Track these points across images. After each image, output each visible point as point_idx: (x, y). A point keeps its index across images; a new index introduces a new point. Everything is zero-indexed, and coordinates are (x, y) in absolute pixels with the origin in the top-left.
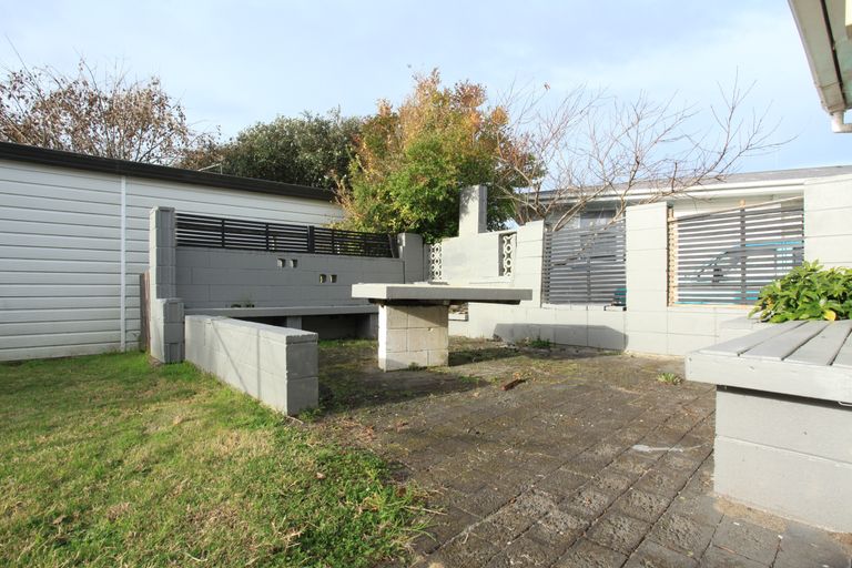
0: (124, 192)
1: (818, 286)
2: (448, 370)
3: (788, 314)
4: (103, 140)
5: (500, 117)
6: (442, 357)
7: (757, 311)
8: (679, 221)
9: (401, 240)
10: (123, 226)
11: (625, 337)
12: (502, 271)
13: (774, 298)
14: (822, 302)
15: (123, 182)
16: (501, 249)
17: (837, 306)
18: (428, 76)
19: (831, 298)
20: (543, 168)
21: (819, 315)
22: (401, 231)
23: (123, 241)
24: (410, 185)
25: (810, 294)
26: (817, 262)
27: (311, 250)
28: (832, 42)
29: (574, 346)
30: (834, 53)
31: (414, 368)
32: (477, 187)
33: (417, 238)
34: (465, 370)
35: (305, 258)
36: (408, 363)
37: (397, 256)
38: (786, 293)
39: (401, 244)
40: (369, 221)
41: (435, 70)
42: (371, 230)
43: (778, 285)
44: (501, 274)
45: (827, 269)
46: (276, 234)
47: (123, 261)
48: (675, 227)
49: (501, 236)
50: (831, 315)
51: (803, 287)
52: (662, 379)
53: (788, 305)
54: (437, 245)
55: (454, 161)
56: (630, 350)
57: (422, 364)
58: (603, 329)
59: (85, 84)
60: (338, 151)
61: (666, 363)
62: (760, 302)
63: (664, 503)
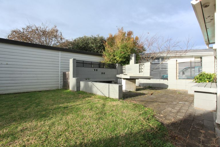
0: (60, 54)
1: (205, 76)
2: (136, 92)
3: (200, 81)
4: (43, 40)
5: (137, 39)
6: (135, 89)
7: (194, 81)
8: (179, 63)
9: (117, 65)
10: (60, 62)
11: (168, 86)
12: (140, 72)
13: (197, 78)
14: (206, 79)
15: (60, 52)
16: (139, 67)
17: (208, 80)
18: (121, 29)
19: (207, 78)
20: (145, 49)
21: (206, 82)
22: (117, 63)
23: (60, 65)
24: (120, 54)
25: (204, 78)
26: (205, 72)
27: (100, 67)
28: (208, 36)
29: (157, 88)
30: (208, 37)
31: (130, 92)
32: (134, 54)
33: (120, 64)
34: (141, 92)
35: (99, 69)
36: (129, 91)
37: (116, 68)
38: (200, 77)
39: (117, 66)
40: (110, 61)
41: (122, 27)
42: (111, 63)
43: (198, 76)
44: (139, 73)
45: (206, 73)
46: (93, 64)
47: (60, 69)
48: (178, 64)
49: (139, 65)
50: (208, 81)
51: (203, 77)
52: (178, 93)
53: (200, 80)
54: (124, 66)
55: (129, 49)
56: (169, 88)
57: (131, 91)
58: (163, 84)
59: (40, 28)
60: (99, 44)
61: (177, 90)
62: (195, 79)
63: (187, 108)
